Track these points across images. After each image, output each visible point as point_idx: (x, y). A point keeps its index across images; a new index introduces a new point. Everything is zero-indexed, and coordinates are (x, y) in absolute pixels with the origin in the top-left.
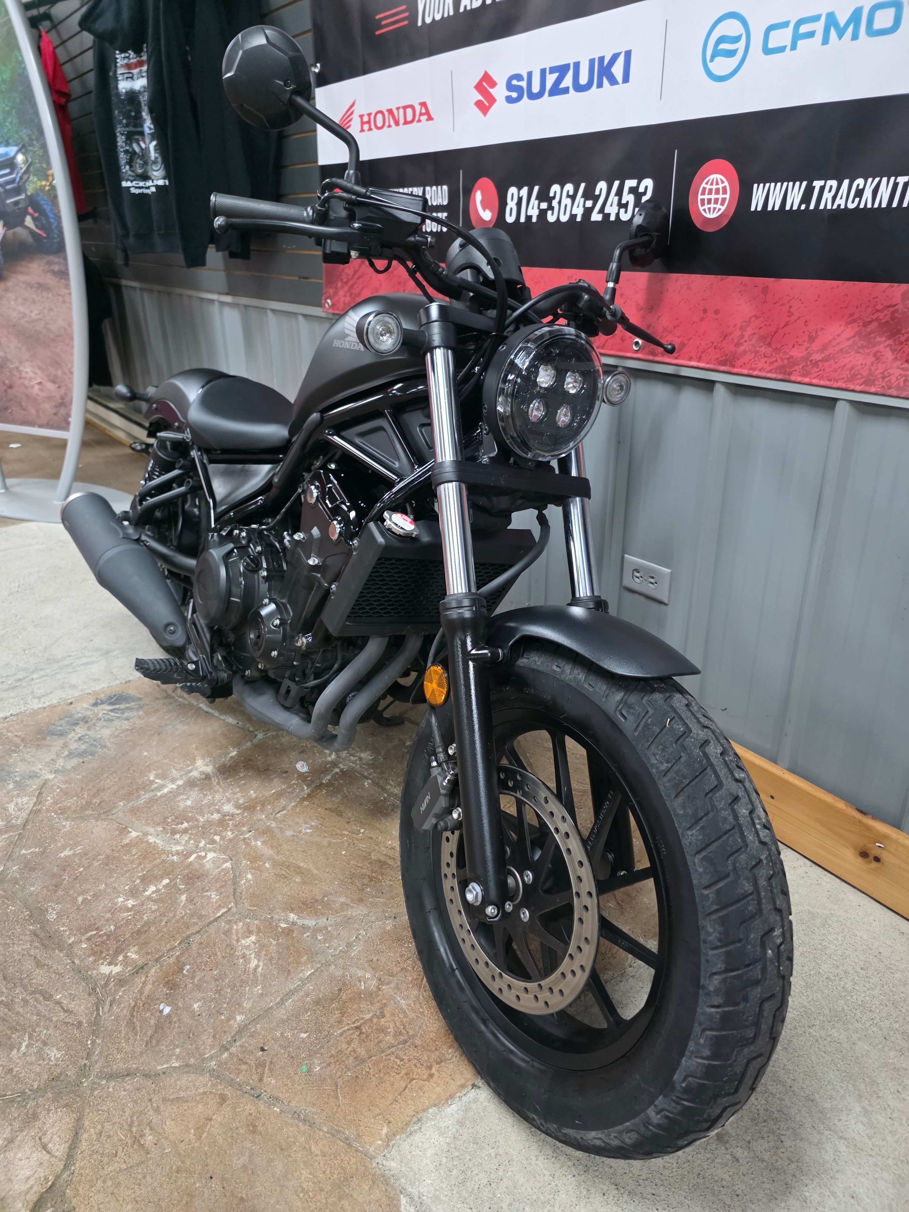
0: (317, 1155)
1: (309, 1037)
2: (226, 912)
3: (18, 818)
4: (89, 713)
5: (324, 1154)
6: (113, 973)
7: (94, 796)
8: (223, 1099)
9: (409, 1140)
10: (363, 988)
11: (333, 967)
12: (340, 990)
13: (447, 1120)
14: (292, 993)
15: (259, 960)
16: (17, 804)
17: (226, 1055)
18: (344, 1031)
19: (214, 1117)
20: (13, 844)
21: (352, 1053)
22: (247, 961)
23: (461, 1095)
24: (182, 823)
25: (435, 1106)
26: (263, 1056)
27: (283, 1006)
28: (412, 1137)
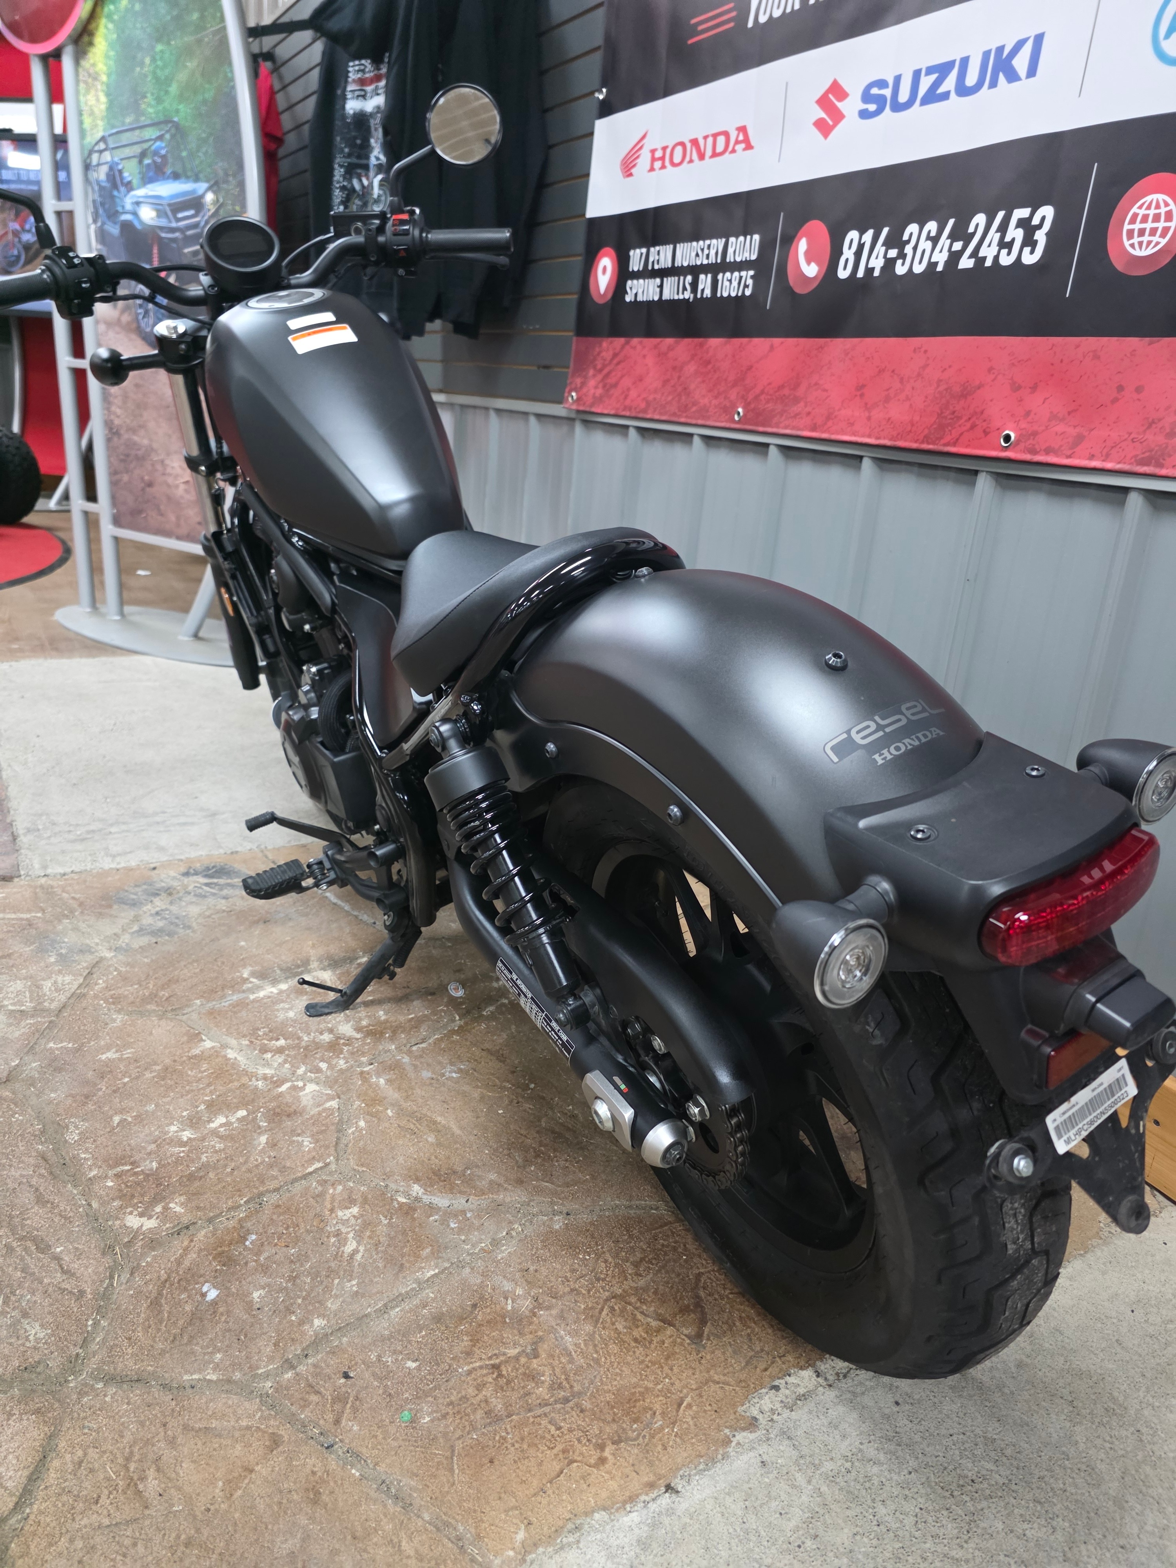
0: (408, 1557)
1: (418, 1369)
2: (321, 1168)
3: (53, 1000)
4: (175, 884)
5: (420, 1558)
6: (144, 1228)
7: (163, 988)
8: (275, 1441)
9: (557, 1558)
10: (509, 1308)
11: (467, 1270)
12: (474, 1306)
13: (621, 1535)
14: (402, 1298)
15: (359, 1243)
16: (55, 982)
17: (289, 1375)
18: (474, 1369)
19: (257, 1468)
20: (40, 1033)
21: (483, 1405)
22: (343, 1242)
23: (647, 1498)
24: (278, 1039)
25: (604, 1509)
26: (345, 1385)
27: (386, 1316)
28: (563, 1554)
